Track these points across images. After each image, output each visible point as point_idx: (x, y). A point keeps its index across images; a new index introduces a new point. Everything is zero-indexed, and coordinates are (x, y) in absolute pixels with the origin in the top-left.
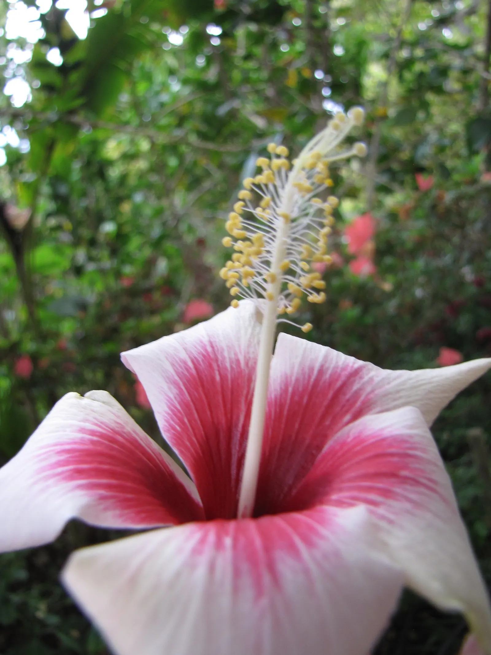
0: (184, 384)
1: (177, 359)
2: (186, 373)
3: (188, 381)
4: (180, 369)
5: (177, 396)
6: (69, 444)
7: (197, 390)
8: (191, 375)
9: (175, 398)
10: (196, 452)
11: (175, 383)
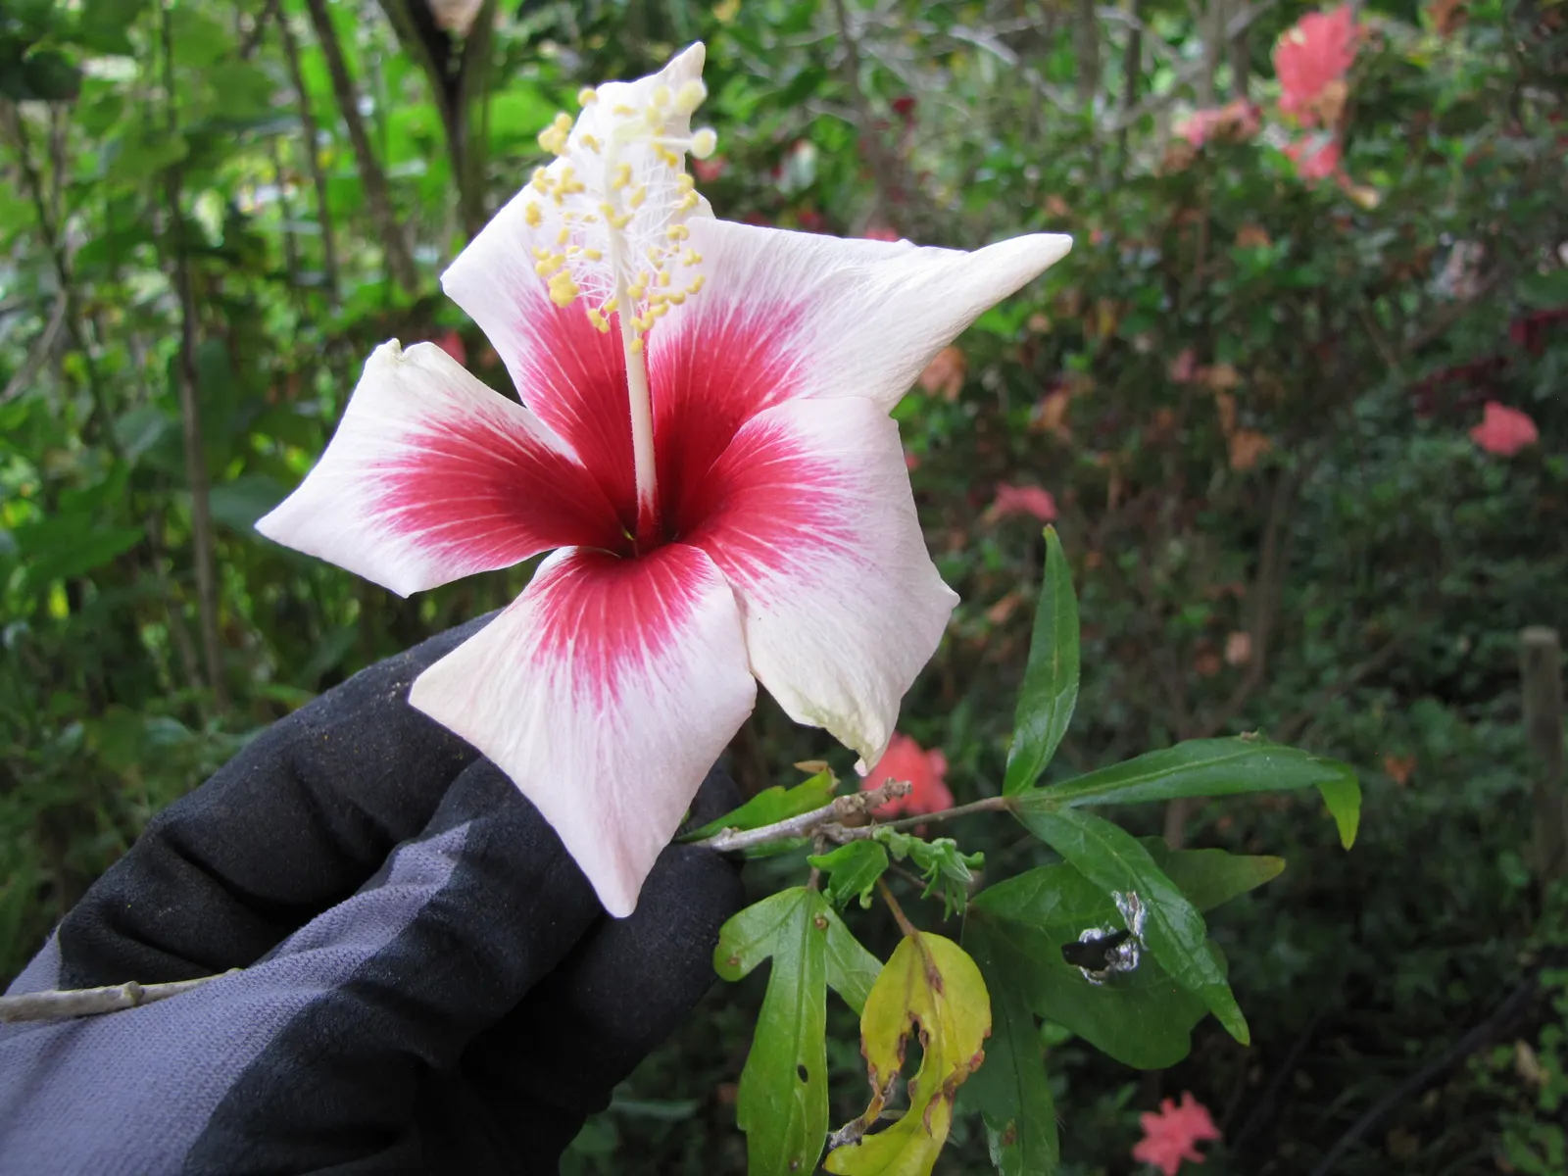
0: (539, 332)
1: (524, 291)
2: (540, 313)
3: (544, 324)
4: (530, 309)
5: (531, 350)
6: (394, 464)
7: (560, 338)
8: (549, 315)
9: (529, 353)
10: (572, 419)
11: (527, 332)
